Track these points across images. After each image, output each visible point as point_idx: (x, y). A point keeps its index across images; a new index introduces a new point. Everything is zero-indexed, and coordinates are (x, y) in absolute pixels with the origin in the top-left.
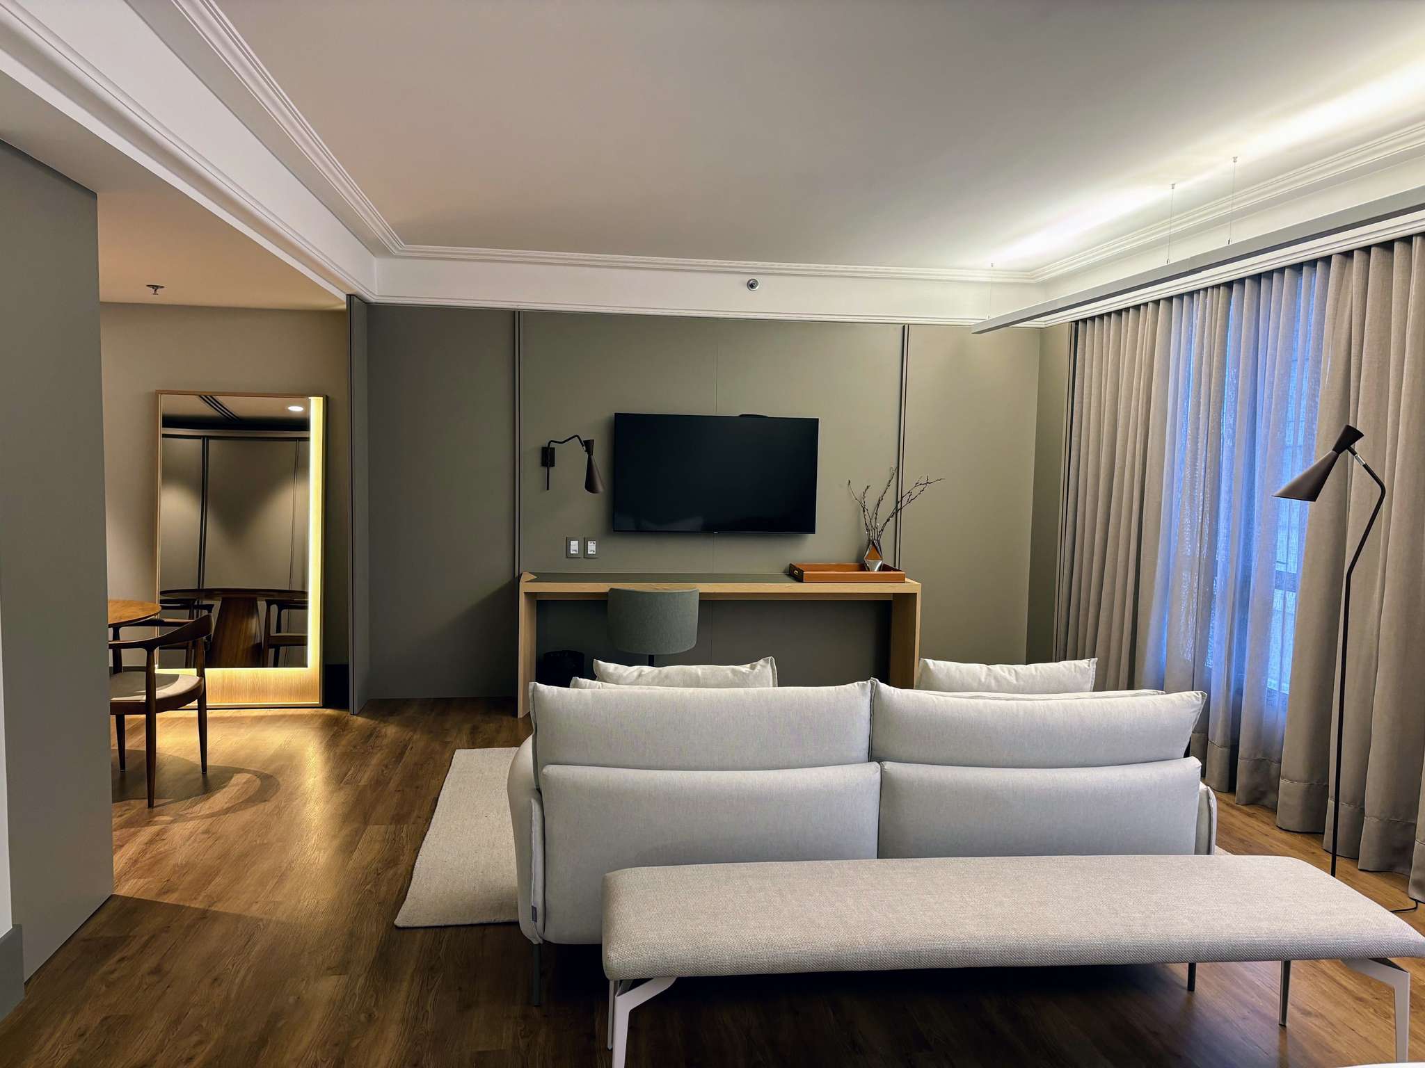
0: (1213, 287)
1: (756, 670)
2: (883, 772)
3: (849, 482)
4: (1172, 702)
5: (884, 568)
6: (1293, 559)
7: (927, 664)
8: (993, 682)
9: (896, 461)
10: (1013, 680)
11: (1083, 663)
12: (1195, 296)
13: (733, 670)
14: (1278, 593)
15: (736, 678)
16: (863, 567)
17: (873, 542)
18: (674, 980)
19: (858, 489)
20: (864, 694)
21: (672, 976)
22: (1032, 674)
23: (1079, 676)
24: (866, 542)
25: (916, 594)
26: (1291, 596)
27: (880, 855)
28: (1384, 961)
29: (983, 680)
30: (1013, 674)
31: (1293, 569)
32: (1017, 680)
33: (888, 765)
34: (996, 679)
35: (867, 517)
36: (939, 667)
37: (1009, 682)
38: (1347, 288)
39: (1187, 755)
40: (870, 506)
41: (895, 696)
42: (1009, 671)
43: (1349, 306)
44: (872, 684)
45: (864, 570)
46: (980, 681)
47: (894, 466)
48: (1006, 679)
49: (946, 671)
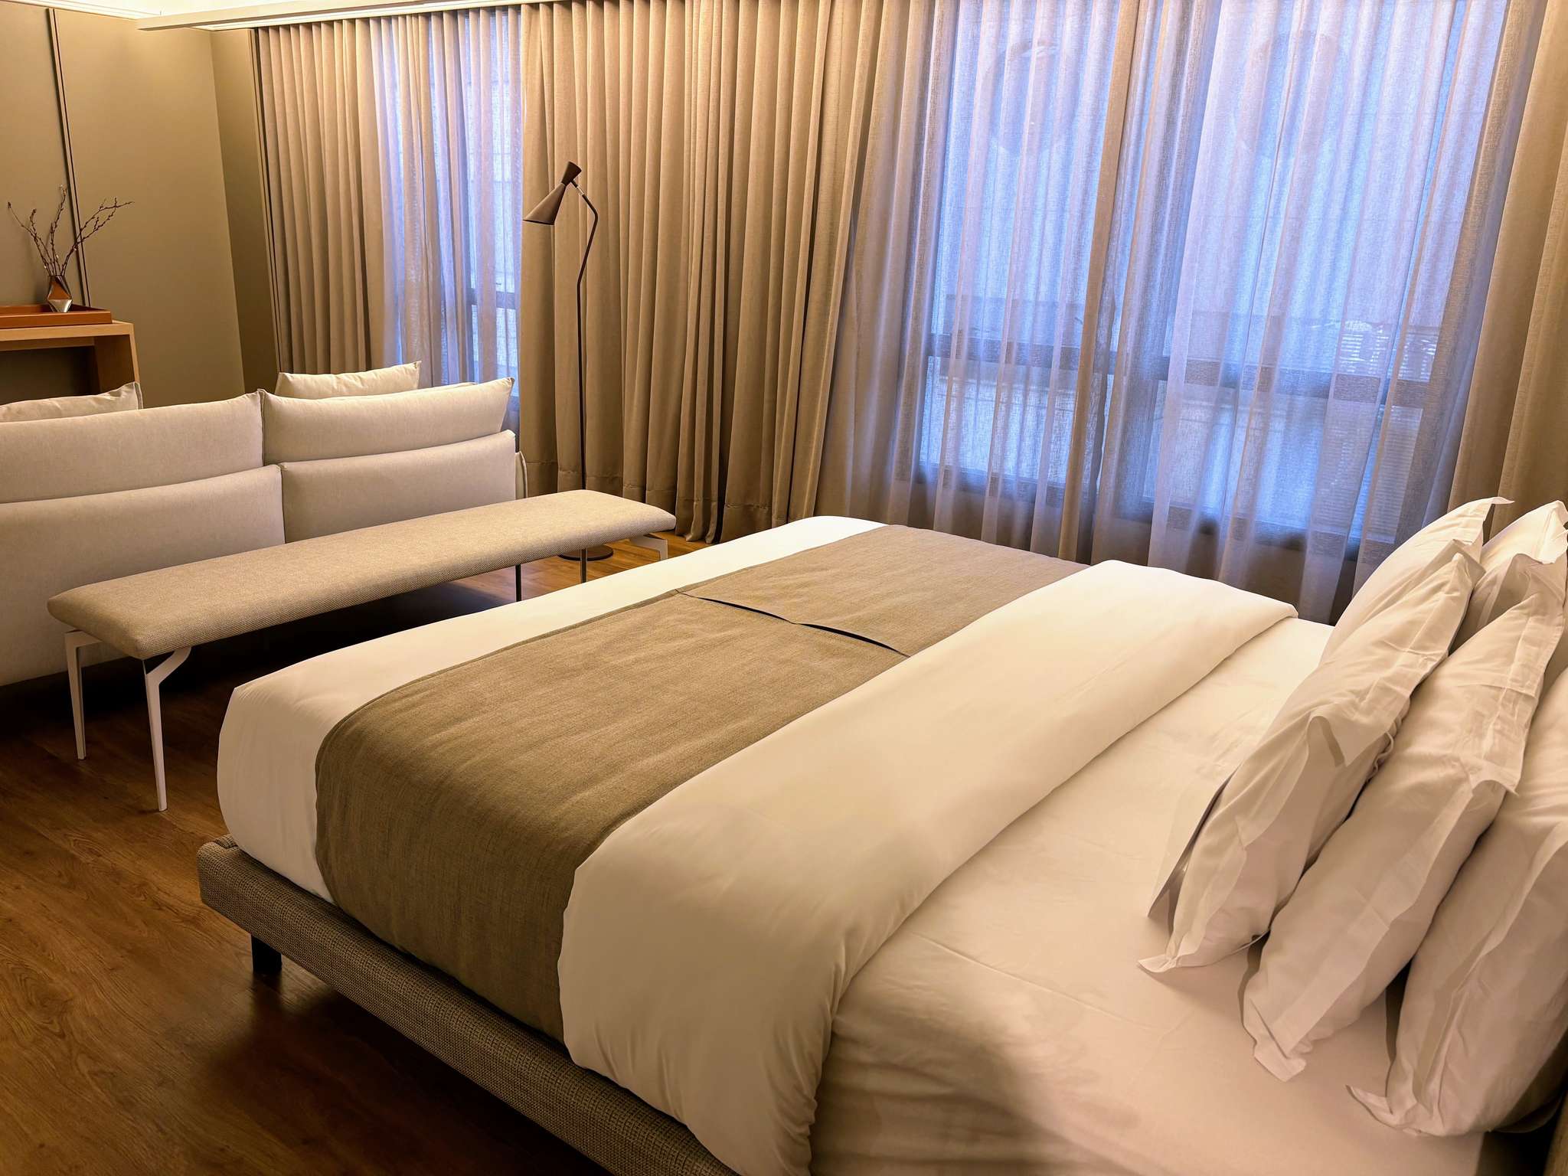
0: (411, 15)
1: (123, 397)
2: (283, 471)
3: (9, 205)
4: (493, 388)
5: (72, 308)
6: (510, 281)
7: (286, 377)
8: (344, 389)
9: (65, 181)
10: (359, 385)
11: (411, 366)
12: (393, 21)
13: (95, 398)
14: (500, 311)
15: (102, 406)
16: (47, 308)
17: (57, 279)
18: (190, 649)
19: (24, 216)
20: (256, 404)
21: (188, 646)
22: (373, 379)
23: (409, 377)
24: (46, 279)
25: (128, 336)
26: (512, 313)
27: (289, 539)
28: (648, 536)
29: (336, 387)
30: (359, 379)
31: (511, 289)
32: (363, 385)
33: (286, 465)
34: (346, 385)
35: (42, 248)
36: (296, 379)
37: (357, 387)
38: (536, 38)
39: (503, 429)
40: (42, 232)
41: (284, 403)
42: (355, 378)
43: (538, 57)
44: (261, 394)
45: (50, 311)
46: (333, 388)
47: (64, 185)
48: (354, 385)
49: (303, 382)
